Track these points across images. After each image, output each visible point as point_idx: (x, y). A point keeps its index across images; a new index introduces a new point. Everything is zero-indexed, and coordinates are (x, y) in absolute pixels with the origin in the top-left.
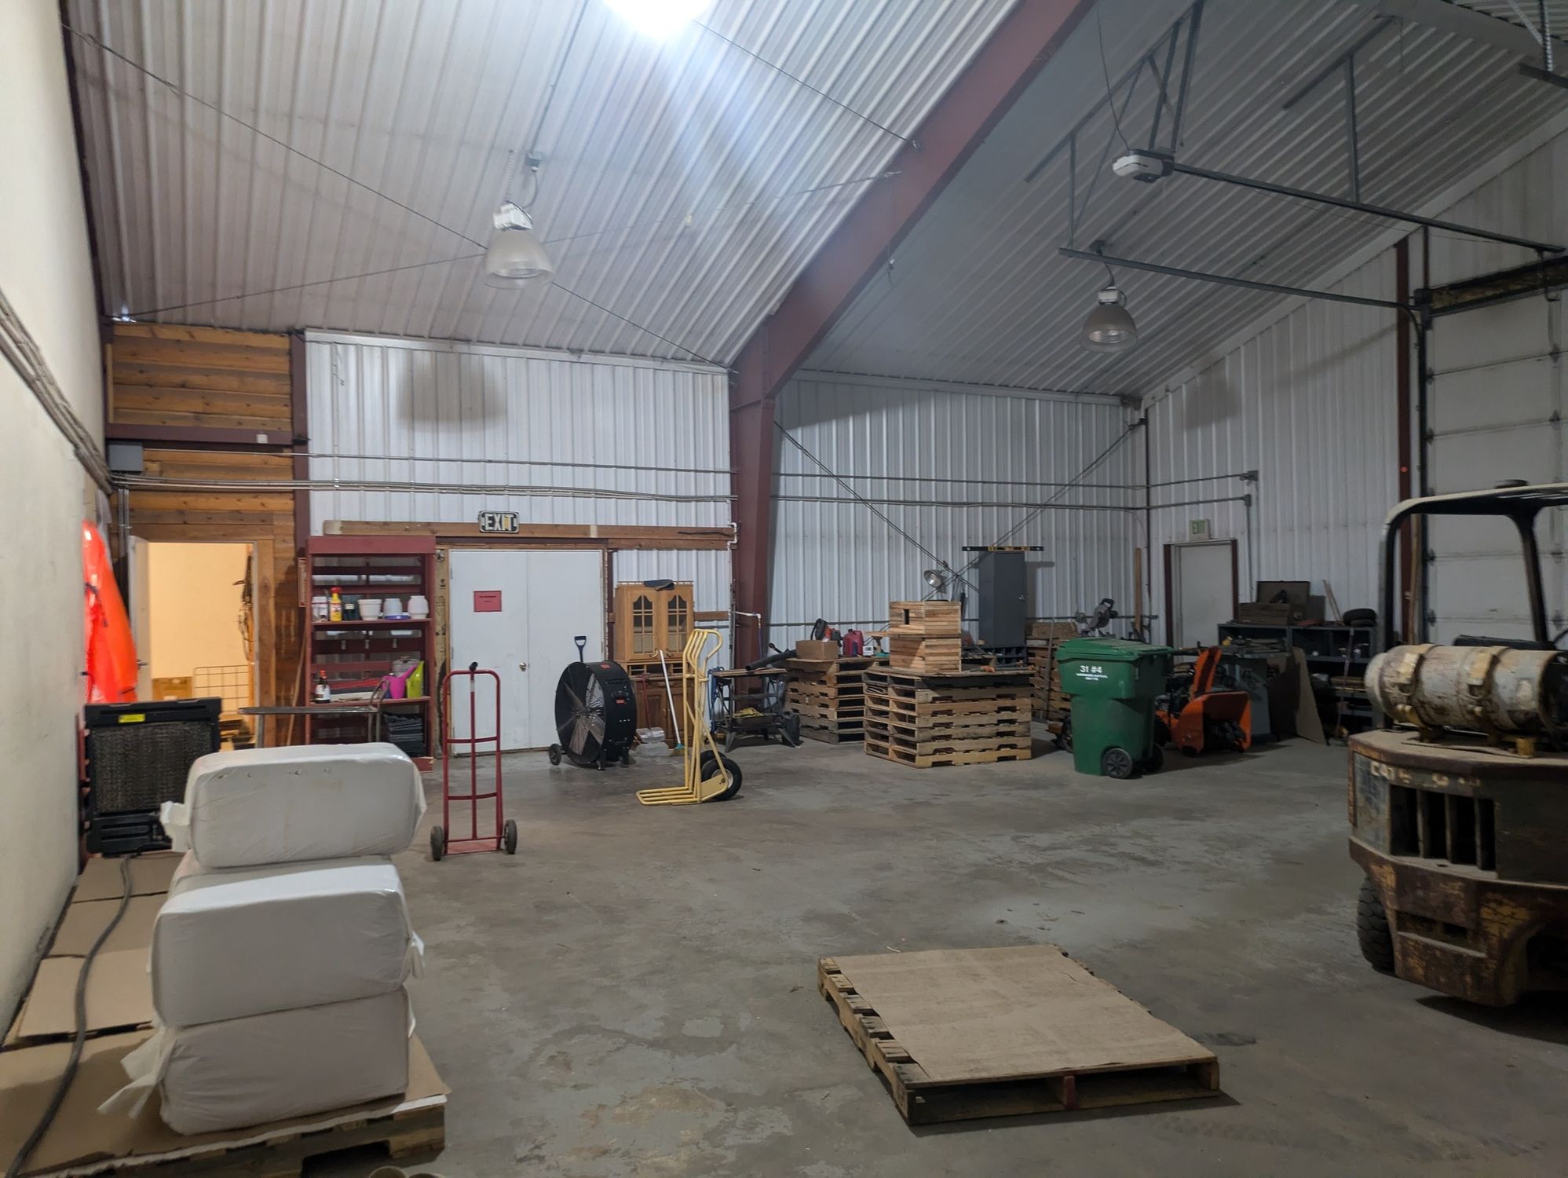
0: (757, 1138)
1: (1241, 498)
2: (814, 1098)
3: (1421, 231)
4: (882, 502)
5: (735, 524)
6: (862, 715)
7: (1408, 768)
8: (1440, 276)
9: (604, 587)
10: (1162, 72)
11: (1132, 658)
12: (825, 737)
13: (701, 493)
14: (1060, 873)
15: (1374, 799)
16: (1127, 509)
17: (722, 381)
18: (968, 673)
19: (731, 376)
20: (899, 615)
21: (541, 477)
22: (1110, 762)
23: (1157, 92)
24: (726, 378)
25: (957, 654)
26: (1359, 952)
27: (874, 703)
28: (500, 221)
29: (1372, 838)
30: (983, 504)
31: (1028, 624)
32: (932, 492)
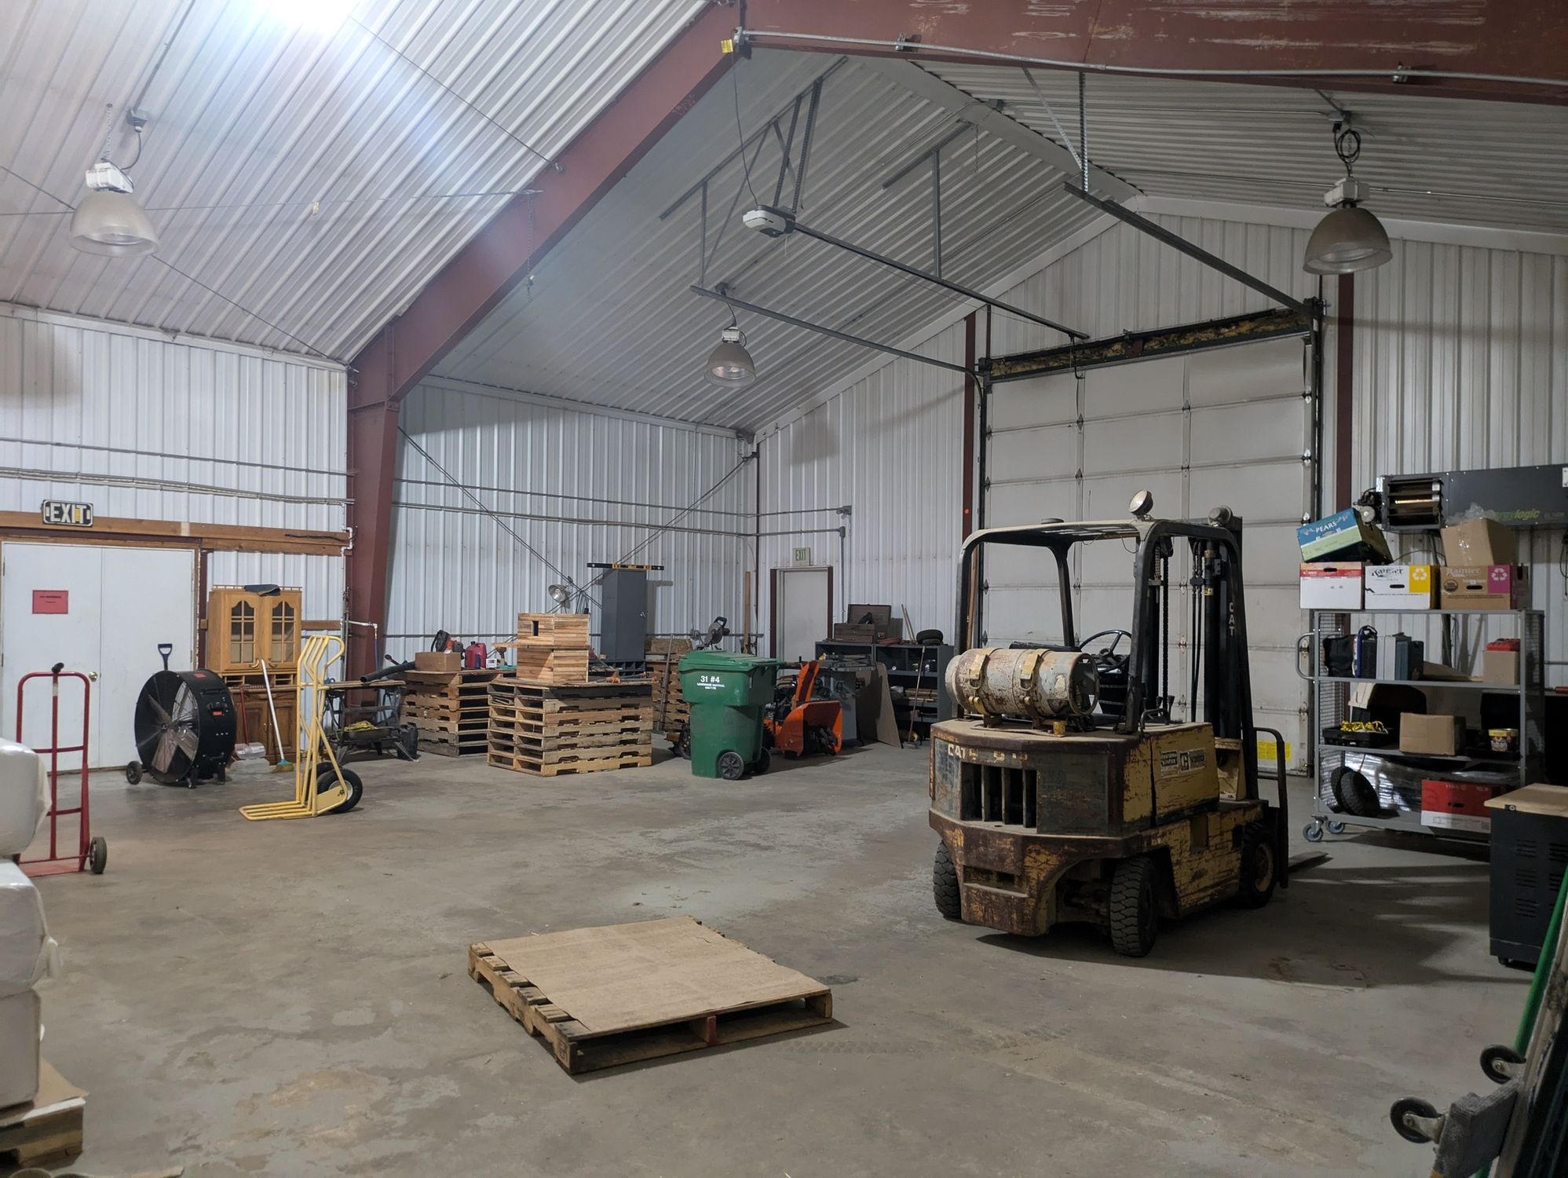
0: (424, 1103)
1: (837, 530)
2: (478, 1064)
3: (986, 308)
4: (508, 514)
5: (351, 530)
6: (486, 728)
7: (975, 748)
8: (999, 350)
9: (196, 591)
10: (785, 140)
11: (747, 669)
12: (445, 751)
13: (313, 494)
14: (686, 861)
15: (949, 776)
16: (739, 535)
17: (340, 378)
18: (595, 683)
19: (350, 374)
20: (529, 626)
21: (122, 466)
22: (724, 764)
23: (781, 154)
24: (344, 376)
25: (584, 665)
26: (934, 906)
27: (499, 714)
28: (94, 179)
29: (947, 808)
30: (608, 523)
31: (647, 640)
32: (559, 508)
